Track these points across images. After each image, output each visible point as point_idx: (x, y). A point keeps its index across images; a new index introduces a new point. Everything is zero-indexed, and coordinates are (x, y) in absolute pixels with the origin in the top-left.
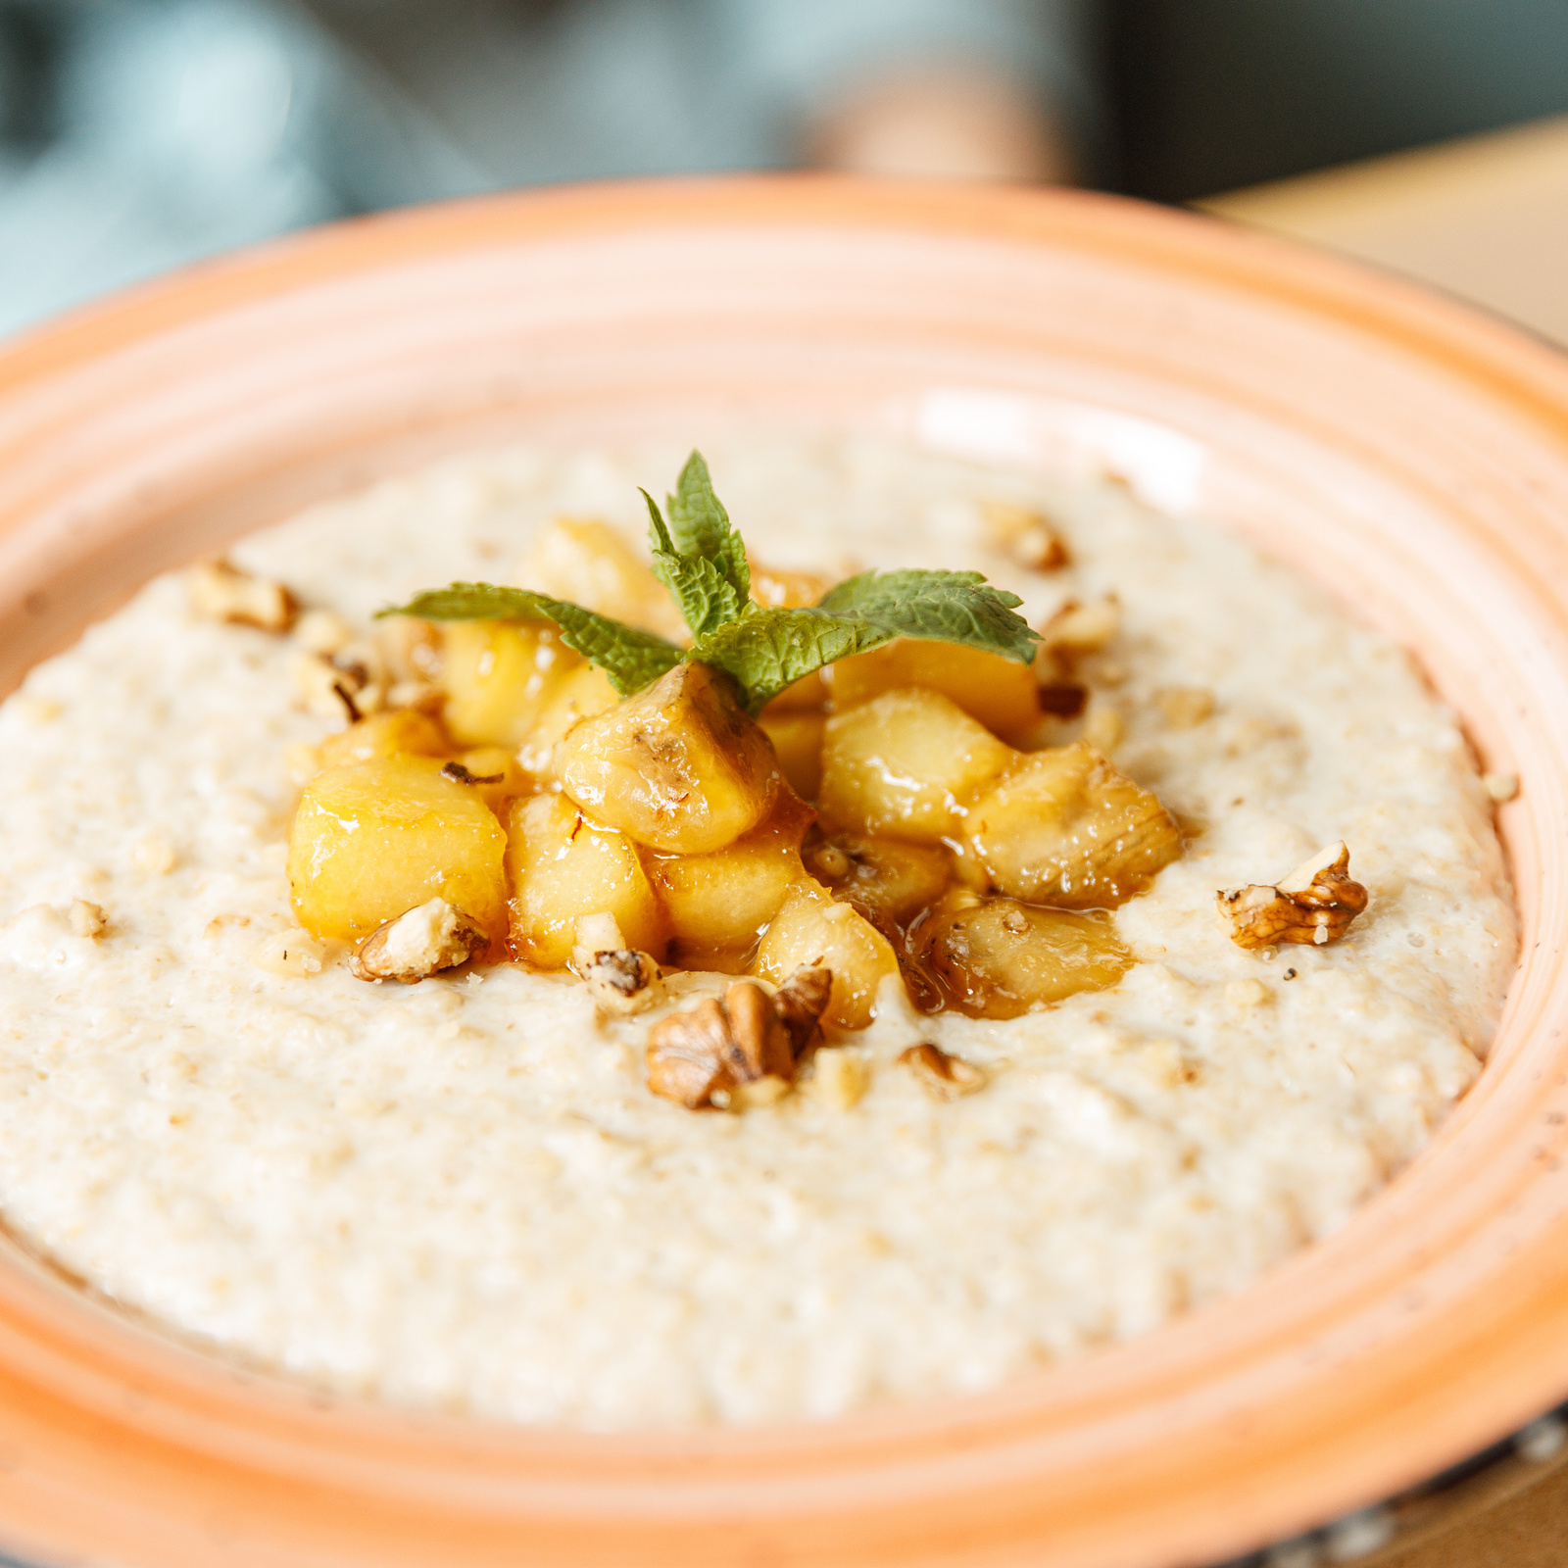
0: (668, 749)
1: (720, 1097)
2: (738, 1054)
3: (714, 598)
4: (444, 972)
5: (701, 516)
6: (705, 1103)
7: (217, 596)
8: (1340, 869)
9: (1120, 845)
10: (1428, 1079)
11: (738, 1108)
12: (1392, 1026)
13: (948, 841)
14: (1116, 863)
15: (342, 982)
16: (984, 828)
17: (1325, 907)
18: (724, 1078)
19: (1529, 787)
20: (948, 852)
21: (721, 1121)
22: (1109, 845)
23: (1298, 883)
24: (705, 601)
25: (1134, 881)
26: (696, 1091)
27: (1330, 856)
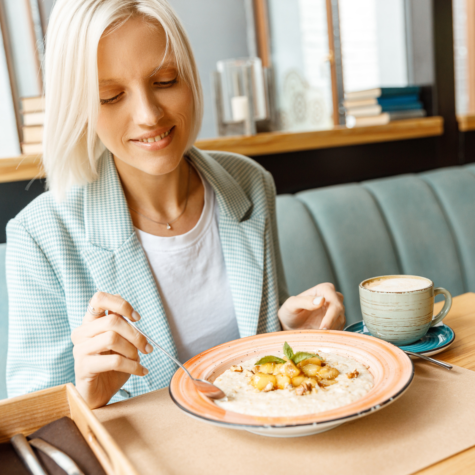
0: (291, 366)
1: (304, 393)
2: (305, 389)
3: (290, 354)
4: (272, 390)
5: (287, 347)
6: (303, 395)
7: (234, 369)
8: (356, 370)
9: (334, 373)
10: (370, 386)
11: (306, 394)
12: (365, 382)
13: (316, 376)
14: (334, 375)
15: (262, 393)
16: (320, 373)
17: (355, 374)
18: (304, 392)
19: (370, 366)
20: (317, 377)
21: (305, 396)
22: (333, 373)
23: (352, 372)
24: (290, 355)
25: (336, 376)
26: (301, 393)
27: (355, 369)
